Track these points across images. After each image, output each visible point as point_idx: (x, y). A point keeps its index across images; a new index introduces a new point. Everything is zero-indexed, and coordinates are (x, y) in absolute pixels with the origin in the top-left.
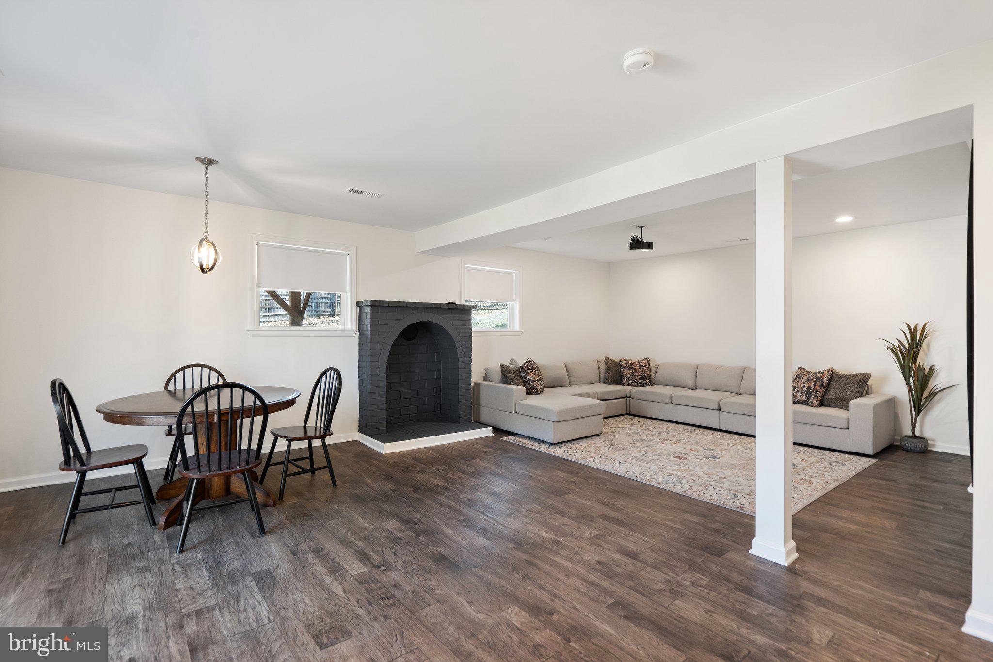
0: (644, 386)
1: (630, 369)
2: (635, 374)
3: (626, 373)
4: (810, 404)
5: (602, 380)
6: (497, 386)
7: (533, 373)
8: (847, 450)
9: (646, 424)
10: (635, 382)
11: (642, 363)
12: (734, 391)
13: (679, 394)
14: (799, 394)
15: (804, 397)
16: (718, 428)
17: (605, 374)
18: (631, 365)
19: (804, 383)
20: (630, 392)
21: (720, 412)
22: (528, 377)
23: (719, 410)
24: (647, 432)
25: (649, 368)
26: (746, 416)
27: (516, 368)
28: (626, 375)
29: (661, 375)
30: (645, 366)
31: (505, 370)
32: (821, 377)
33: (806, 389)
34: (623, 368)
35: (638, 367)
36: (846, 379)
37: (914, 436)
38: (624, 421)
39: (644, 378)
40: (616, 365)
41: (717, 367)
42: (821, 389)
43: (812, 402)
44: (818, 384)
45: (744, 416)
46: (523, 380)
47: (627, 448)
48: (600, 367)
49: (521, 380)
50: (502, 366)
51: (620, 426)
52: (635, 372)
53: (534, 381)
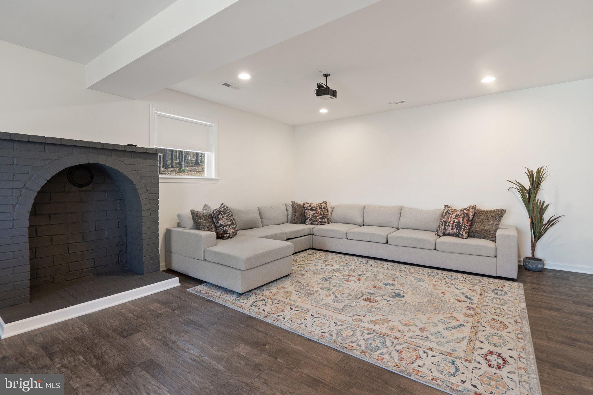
0: (323, 224)
1: (312, 210)
2: (316, 215)
3: (309, 214)
4: (461, 236)
5: (289, 221)
6: (187, 233)
7: (225, 218)
8: (495, 275)
9: (327, 257)
10: (316, 221)
11: (321, 205)
12: (394, 226)
13: (352, 231)
14: (450, 228)
15: (455, 230)
16: (386, 258)
17: (292, 216)
18: (313, 207)
19: (454, 219)
20: (313, 230)
21: (388, 245)
22: (220, 222)
23: (387, 243)
24: (330, 268)
25: (327, 209)
26: (409, 248)
27: (208, 214)
28: (309, 215)
29: (335, 215)
30: (324, 208)
31: (195, 216)
32: (468, 213)
33: (456, 224)
34: (306, 210)
35: (318, 209)
36: (487, 213)
37: (533, 258)
38: (309, 256)
39: (323, 218)
40: (300, 207)
41: (380, 207)
42: (468, 223)
43: (462, 235)
44: (466, 219)
45: (408, 248)
46: (215, 225)
47: (317, 291)
48: (288, 209)
49: (213, 226)
50: (193, 212)
51: (306, 262)
52: (316, 213)
53: (226, 226)
